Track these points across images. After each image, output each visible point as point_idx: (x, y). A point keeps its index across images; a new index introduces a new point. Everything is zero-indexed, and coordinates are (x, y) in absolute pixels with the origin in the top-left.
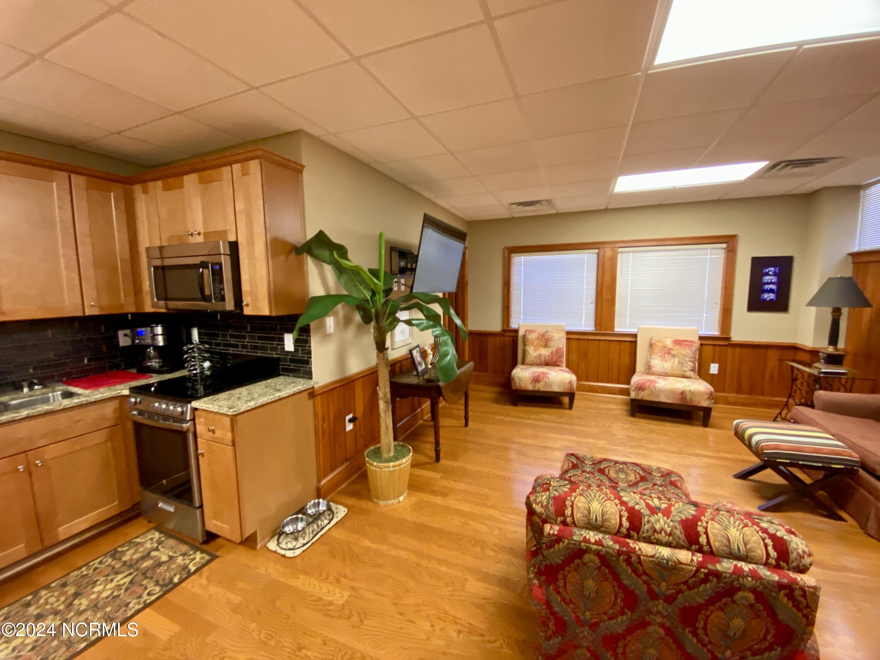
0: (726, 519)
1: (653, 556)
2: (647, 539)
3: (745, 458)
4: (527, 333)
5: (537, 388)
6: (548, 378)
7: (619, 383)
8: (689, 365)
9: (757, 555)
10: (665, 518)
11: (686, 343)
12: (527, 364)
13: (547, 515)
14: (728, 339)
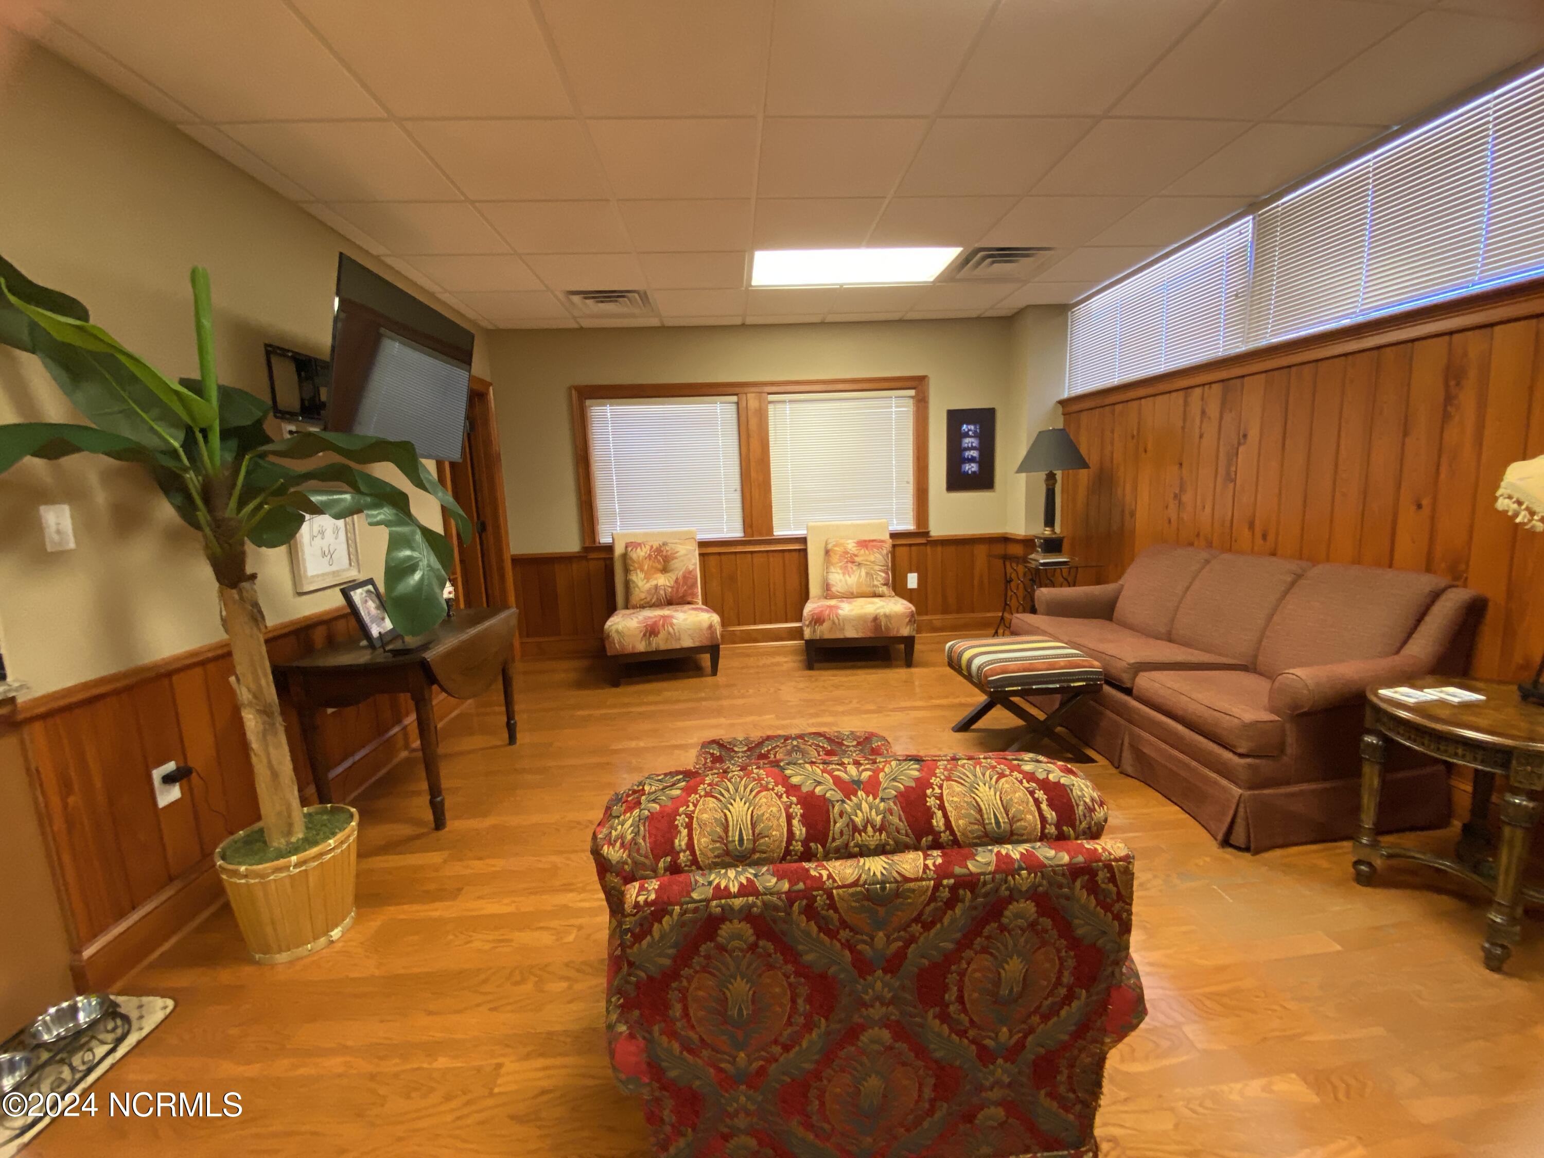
0: (970, 771)
1: (855, 884)
2: (843, 851)
3: (963, 700)
4: (630, 549)
5: (653, 647)
6: (672, 625)
7: (786, 621)
8: (881, 576)
9: (1026, 824)
10: (871, 797)
11: (874, 543)
12: (635, 607)
13: (635, 863)
14: (926, 534)
